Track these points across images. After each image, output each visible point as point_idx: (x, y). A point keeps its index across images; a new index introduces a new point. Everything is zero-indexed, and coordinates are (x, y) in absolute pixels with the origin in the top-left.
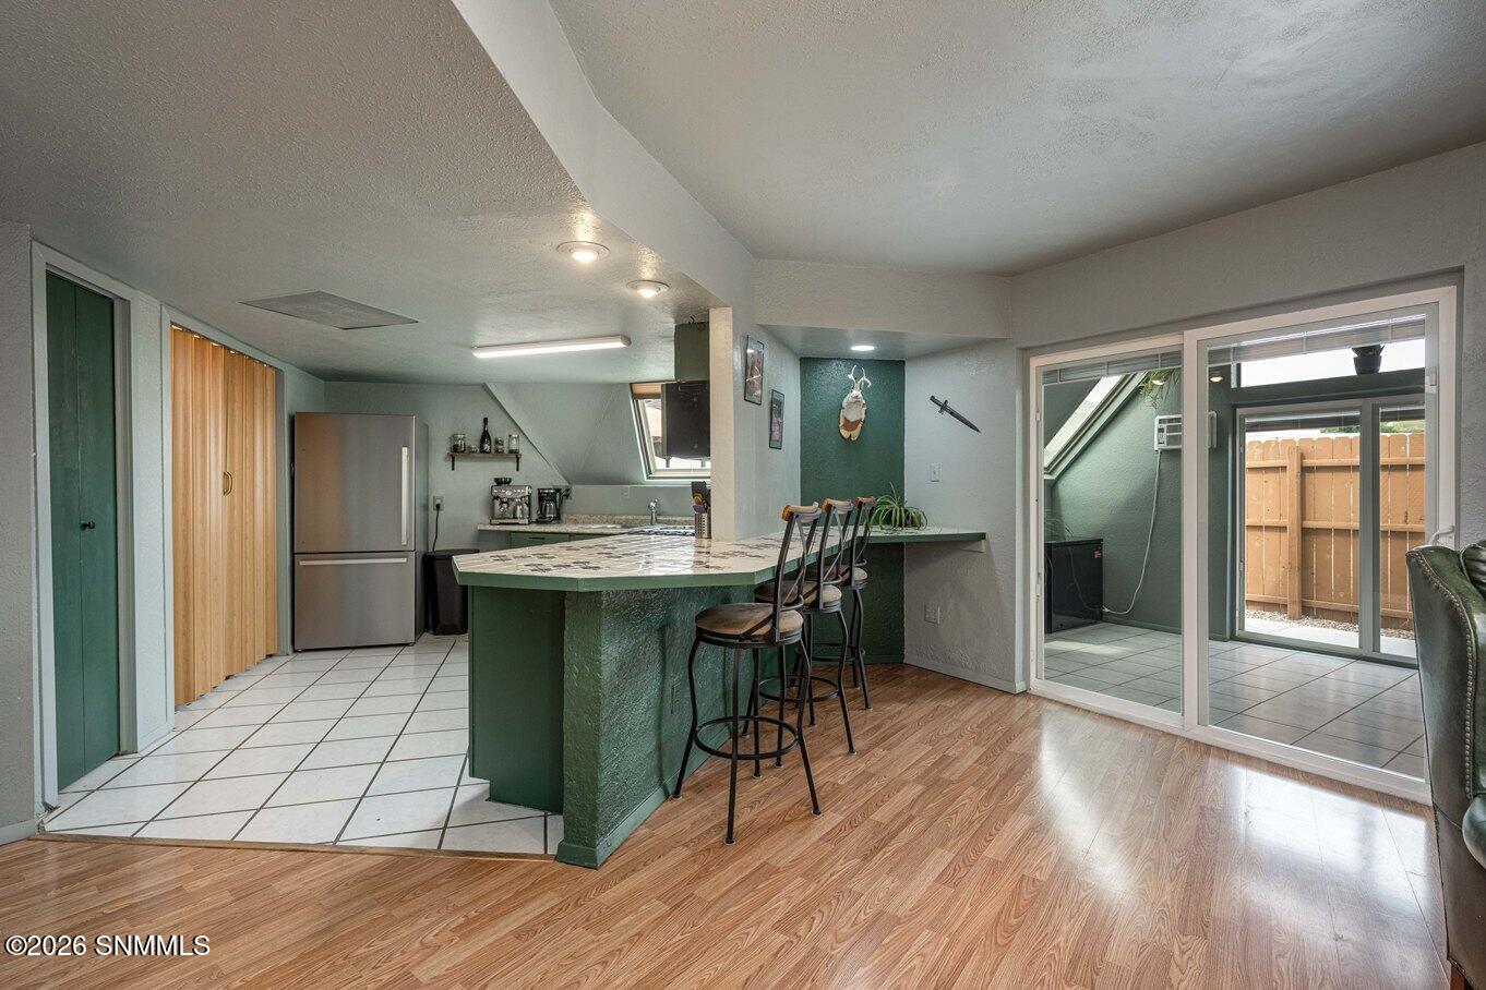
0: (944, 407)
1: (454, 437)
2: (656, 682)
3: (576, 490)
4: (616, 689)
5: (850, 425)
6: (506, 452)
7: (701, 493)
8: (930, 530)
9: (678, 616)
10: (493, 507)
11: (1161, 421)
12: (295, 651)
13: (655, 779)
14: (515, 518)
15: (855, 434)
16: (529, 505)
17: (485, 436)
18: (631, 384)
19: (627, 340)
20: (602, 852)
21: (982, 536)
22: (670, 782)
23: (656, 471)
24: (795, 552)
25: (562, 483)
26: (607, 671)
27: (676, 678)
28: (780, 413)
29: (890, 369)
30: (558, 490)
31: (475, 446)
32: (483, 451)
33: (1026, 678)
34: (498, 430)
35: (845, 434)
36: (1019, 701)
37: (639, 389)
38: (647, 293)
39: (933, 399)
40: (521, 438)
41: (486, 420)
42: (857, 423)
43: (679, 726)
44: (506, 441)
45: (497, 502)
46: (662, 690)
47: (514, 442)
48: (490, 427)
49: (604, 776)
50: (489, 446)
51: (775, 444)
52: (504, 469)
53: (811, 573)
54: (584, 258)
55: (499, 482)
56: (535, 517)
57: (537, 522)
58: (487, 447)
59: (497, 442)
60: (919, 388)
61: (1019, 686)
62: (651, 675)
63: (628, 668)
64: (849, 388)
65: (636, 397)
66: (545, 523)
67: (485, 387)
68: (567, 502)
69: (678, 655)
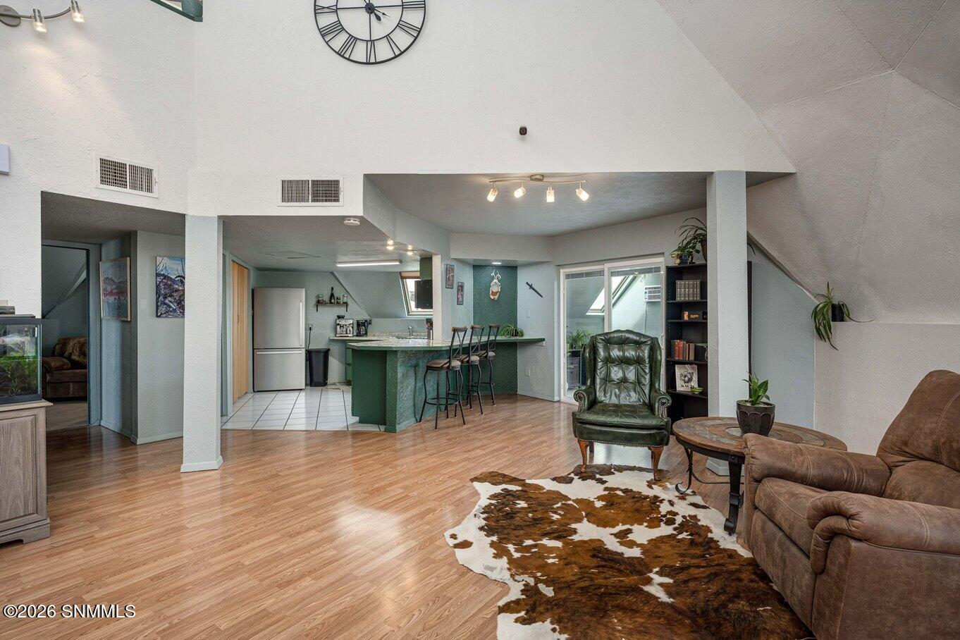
0: (531, 287)
1: (318, 296)
2: (413, 383)
3: (374, 321)
4: (401, 382)
5: (494, 294)
6: (342, 302)
7: (430, 322)
8: (526, 337)
9: (420, 363)
10: (336, 329)
11: (646, 289)
12: (254, 392)
13: (413, 415)
14: (347, 333)
15: (496, 297)
16: (353, 328)
17: (332, 295)
18: (400, 273)
19: (401, 261)
20: (398, 427)
21: (544, 340)
22: (418, 417)
23: (412, 311)
24: (456, 343)
25: (367, 318)
26: (399, 375)
27: (420, 384)
28: (462, 290)
29: (510, 269)
30: (366, 321)
31: (327, 301)
32: (331, 303)
33: (559, 395)
34: (338, 293)
35: (492, 297)
36: (556, 404)
37: (404, 275)
38: (410, 254)
39: (527, 283)
40: (349, 297)
41: (332, 288)
42: (497, 293)
43: (421, 399)
44: (342, 299)
45: (338, 327)
46: (415, 387)
47: (345, 298)
48: (334, 292)
49: (398, 407)
50: (333, 300)
51: (460, 303)
52: (341, 311)
53: (467, 350)
54: (390, 248)
55: (339, 317)
56: (355, 334)
57: (357, 336)
58: (333, 301)
59: (337, 298)
60: (523, 277)
61: (556, 399)
62: (412, 380)
63: (405, 376)
64: (493, 278)
65: (403, 278)
66: (360, 336)
67: (332, 273)
68: (370, 326)
69: (420, 375)
